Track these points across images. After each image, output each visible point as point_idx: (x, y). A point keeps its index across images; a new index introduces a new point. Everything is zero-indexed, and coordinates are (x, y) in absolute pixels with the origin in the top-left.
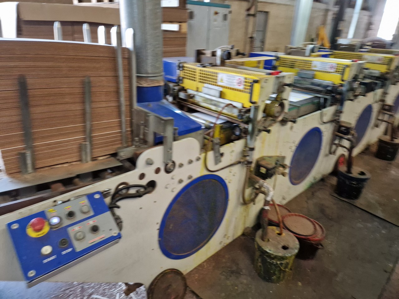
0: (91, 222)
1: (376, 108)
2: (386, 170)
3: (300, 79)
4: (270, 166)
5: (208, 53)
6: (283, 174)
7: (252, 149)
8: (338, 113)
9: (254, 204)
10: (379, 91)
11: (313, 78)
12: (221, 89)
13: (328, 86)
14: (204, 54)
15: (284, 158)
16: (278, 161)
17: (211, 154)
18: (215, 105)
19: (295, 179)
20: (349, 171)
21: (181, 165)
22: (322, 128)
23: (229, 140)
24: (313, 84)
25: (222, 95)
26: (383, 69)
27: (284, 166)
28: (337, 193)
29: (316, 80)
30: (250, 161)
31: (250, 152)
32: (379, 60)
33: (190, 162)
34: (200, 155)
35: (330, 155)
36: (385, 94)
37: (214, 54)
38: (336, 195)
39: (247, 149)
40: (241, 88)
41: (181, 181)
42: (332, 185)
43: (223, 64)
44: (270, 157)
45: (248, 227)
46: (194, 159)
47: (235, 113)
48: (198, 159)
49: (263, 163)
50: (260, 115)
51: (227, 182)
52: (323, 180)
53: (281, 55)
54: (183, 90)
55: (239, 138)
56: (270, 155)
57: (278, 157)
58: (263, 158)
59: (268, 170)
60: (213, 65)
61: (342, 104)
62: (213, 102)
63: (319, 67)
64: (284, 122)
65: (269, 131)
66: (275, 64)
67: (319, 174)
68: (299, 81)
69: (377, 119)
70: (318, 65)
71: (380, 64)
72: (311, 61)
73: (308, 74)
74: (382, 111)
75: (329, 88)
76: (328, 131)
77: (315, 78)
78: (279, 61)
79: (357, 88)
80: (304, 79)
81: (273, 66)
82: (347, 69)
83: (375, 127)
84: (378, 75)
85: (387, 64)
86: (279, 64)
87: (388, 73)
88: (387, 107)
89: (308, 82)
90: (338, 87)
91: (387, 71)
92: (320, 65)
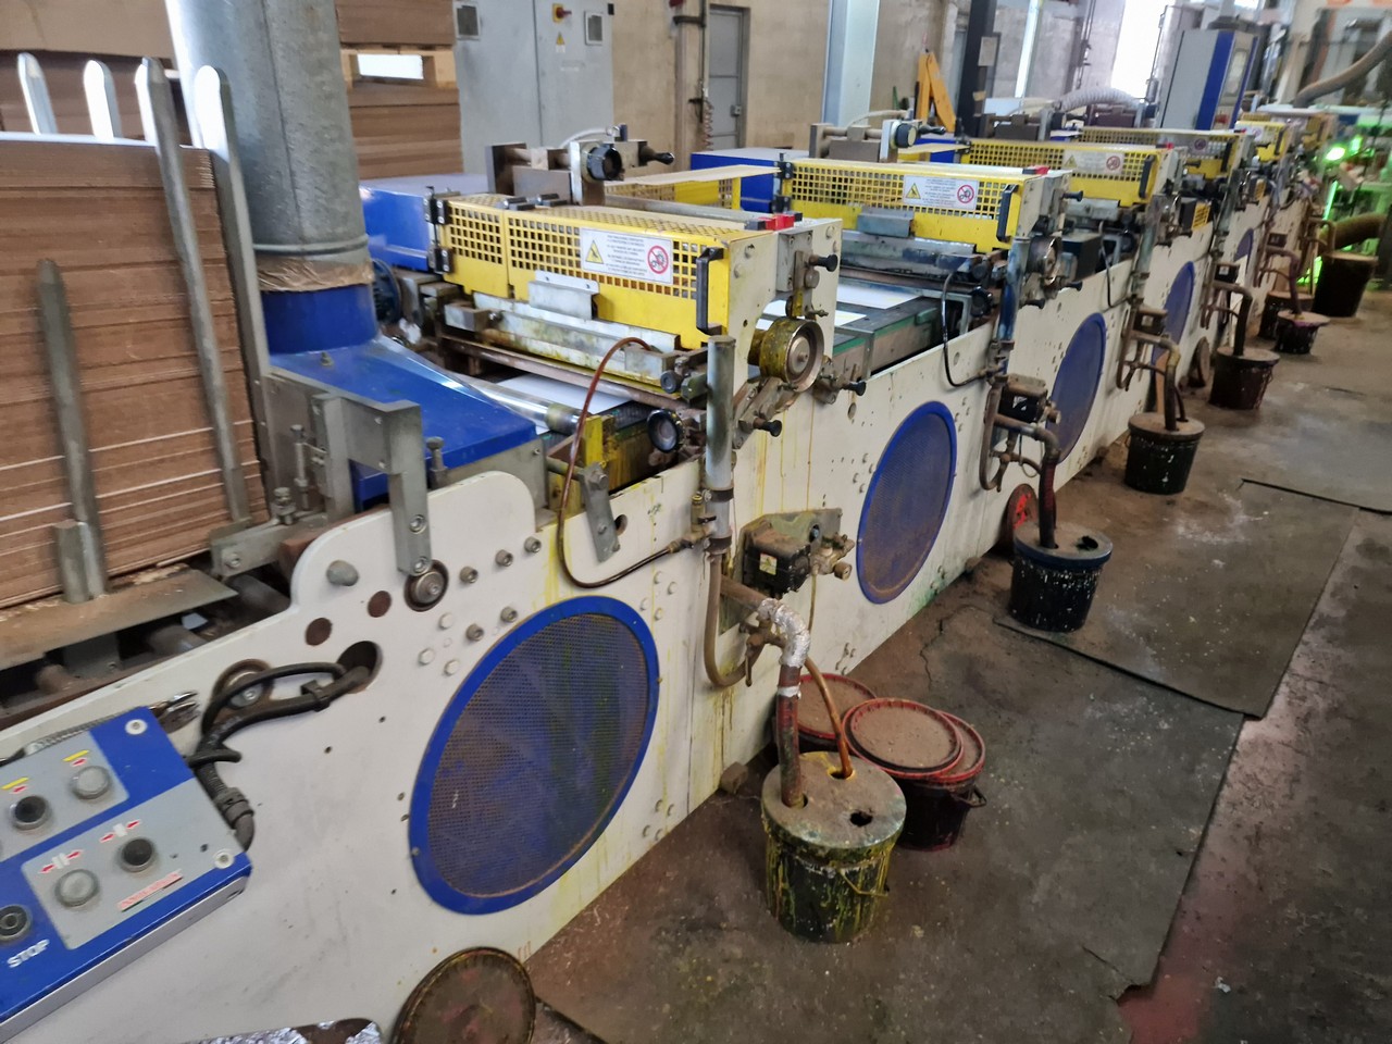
0: (121, 831)
1: (1114, 324)
2: (1159, 524)
3: (866, 239)
4: (790, 550)
5: (538, 157)
6: (838, 573)
7: (726, 495)
8: (1000, 348)
9: (749, 684)
10: (1120, 270)
11: (911, 234)
12: (594, 288)
13: (962, 260)
14: (523, 161)
15: (836, 515)
16: (816, 527)
17: (577, 527)
18: (580, 346)
19: (880, 583)
20: (1047, 539)
21: (469, 576)
22: (953, 402)
23: (642, 470)
24: (909, 255)
25: (598, 308)
26: (1128, 194)
27: (838, 545)
28: (1015, 617)
29: (919, 242)
30: (722, 535)
31: (719, 507)
32: (1114, 163)
33: (504, 560)
34: (538, 530)
35: (985, 492)
36: (1138, 276)
37: (557, 161)
38: (1013, 624)
39: (708, 495)
40: (666, 278)
41: (474, 634)
42: (999, 593)
43: (593, 193)
44: (790, 517)
45: (736, 765)
46: (516, 549)
47: (654, 370)
48: (532, 547)
49: (765, 539)
50: (741, 373)
51: (646, 617)
52: (967, 576)
53: (799, 158)
54: (460, 295)
55: (675, 459)
56: (788, 509)
57: (817, 513)
58: (764, 523)
59: (783, 562)
60: (557, 201)
61: (1008, 320)
62: (572, 338)
63: (926, 196)
64: (823, 391)
65: (775, 429)
66: (780, 191)
67: (955, 558)
68: (864, 245)
69: (1122, 362)
70: (921, 190)
71: (1116, 178)
72: (902, 177)
73: (890, 220)
74: (1133, 332)
75: (964, 268)
76: (970, 411)
77: (916, 234)
78: (791, 182)
79: (1050, 262)
80: (881, 239)
81: (775, 198)
82: (1015, 200)
83: (1117, 390)
84: (1113, 216)
85: (1137, 176)
86: (794, 190)
87: (1142, 208)
88: (1147, 320)
89: (895, 249)
90: (991, 262)
91: (1138, 200)
92: (928, 190)
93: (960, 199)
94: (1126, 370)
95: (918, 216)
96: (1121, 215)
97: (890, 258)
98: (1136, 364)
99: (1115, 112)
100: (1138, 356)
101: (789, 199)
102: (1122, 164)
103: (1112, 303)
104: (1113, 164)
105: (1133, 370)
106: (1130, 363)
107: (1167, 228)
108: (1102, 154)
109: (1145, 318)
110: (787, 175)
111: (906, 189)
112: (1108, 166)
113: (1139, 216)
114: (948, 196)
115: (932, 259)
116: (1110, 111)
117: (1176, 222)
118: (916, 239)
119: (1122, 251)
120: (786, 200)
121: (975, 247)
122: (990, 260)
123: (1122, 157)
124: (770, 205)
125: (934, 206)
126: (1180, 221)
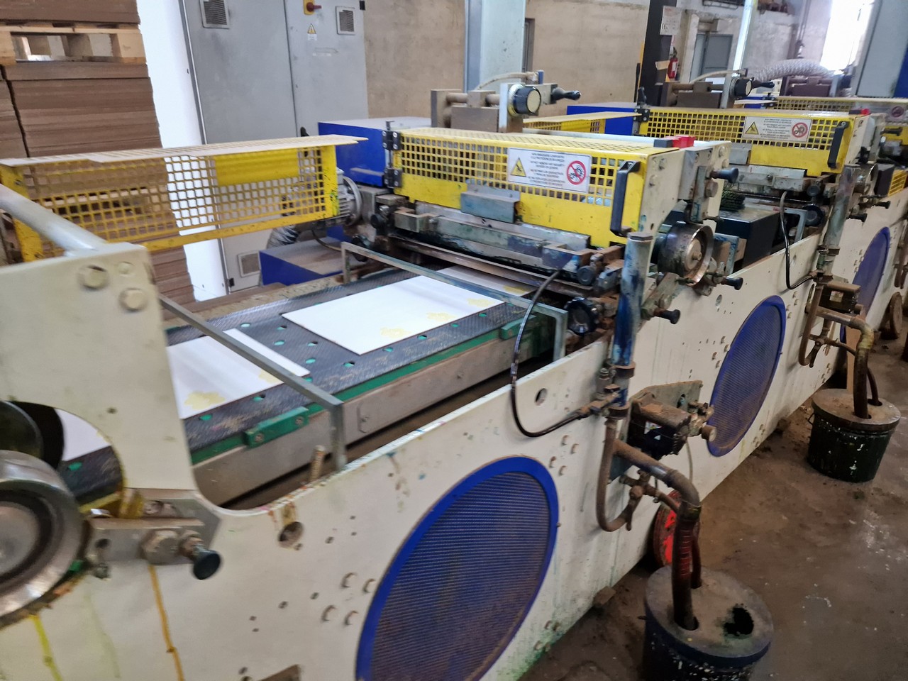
1: (795, 304)
3: (473, 220)
8: (616, 375)
10: (803, 248)
11: (518, 218)
13: (568, 257)
24: (514, 243)
26: (816, 163)
29: (521, 231)
32: (800, 129)
35: (607, 532)
36: (826, 252)
52: (599, 611)
61: (625, 340)
63: (532, 174)
66: (391, 164)
67: (574, 601)
68: (469, 228)
69: (806, 335)
70: (527, 166)
71: (803, 146)
72: (505, 150)
73: (494, 202)
74: (819, 308)
75: (570, 267)
76: (577, 450)
77: (524, 218)
78: (400, 152)
79: (694, 259)
80: (488, 222)
81: (386, 172)
82: (634, 181)
83: (799, 365)
84: (798, 186)
85: (826, 145)
86: (403, 162)
87: (832, 178)
88: (836, 296)
89: (499, 236)
90: (603, 262)
91: (828, 170)
92: (534, 166)
93: (569, 178)
94: (811, 345)
95: (525, 198)
96: (807, 186)
97: (497, 245)
98: (822, 341)
99: (810, 82)
100: (824, 332)
101: (400, 173)
102: (810, 131)
103: (791, 283)
104: (799, 131)
105: (818, 345)
106: (815, 338)
107: (861, 199)
108: (787, 121)
109: (833, 293)
110: (395, 147)
111: (511, 165)
112: (794, 133)
113: (828, 187)
114: (556, 175)
115: (538, 251)
116: (805, 82)
117: (871, 193)
118: (524, 225)
119: (806, 225)
120: (396, 173)
121: (589, 240)
122: (601, 259)
123: (809, 123)
124: (383, 178)
125: (541, 186)
126: (876, 190)
